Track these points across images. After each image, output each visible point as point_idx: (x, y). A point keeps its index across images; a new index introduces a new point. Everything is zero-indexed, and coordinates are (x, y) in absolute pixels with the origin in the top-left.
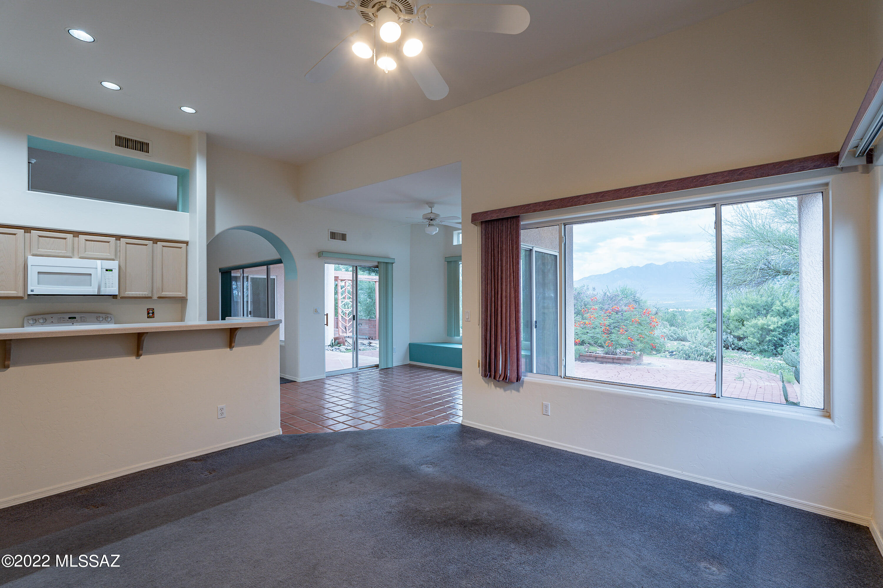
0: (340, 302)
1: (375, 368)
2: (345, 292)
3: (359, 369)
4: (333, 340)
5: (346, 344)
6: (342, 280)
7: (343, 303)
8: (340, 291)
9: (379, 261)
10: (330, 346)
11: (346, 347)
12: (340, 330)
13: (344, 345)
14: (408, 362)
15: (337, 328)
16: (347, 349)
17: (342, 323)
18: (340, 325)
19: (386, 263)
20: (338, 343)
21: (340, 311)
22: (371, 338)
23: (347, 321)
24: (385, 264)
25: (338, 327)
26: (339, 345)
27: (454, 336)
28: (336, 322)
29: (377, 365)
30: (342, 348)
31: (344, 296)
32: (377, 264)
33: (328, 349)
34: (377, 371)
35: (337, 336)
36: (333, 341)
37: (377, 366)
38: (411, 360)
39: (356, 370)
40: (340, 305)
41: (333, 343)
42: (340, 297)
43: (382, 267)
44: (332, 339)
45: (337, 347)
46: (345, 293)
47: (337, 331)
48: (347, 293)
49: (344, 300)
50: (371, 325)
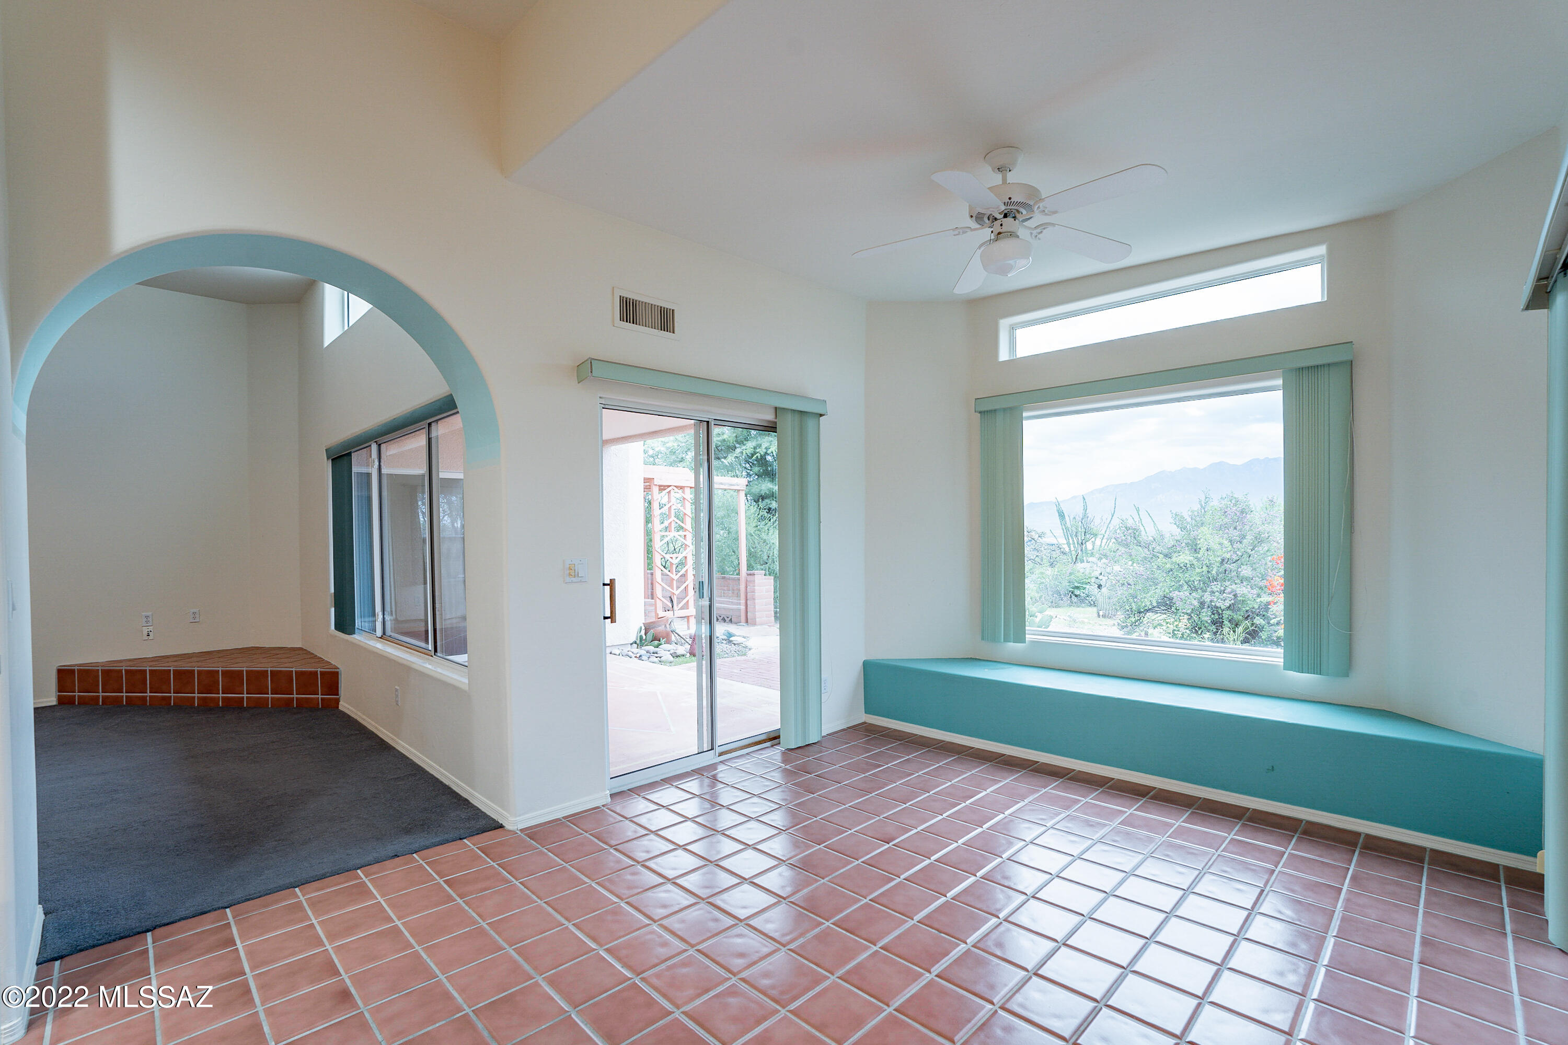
0: (657, 538)
1: (768, 744)
2: (669, 516)
3: (721, 754)
4: (643, 628)
5: (673, 638)
6: (662, 488)
7: (666, 540)
8: (657, 512)
9: (778, 405)
10: (635, 643)
11: (671, 647)
12: (659, 604)
13: (668, 642)
14: (862, 717)
15: (652, 599)
16: (676, 656)
17: (663, 588)
18: (659, 592)
19: (802, 413)
20: (655, 638)
21: (658, 561)
22: (727, 620)
23: (675, 582)
24: (797, 417)
25: (655, 597)
26: (656, 642)
27: (1006, 640)
28: (650, 583)
29: (772, 735)
30: (665, 650)
31: (666, 523)
32: (769, 416)
33: (630, 654)
34: (774, 754)
35: (652, 619)
36: (643, 632)
37: (774, 738)
38: (868, 711)
39: (709, 758)
40: (658, 544)
41: (641, 637)
42: (657, 526)
43: (788, 425)
44: (639, 627)
45: (651, 648)
46: (671, 517)
47: (651, 605)
48: (673, 518)
49: (667, 533)
50: (729, 590)
